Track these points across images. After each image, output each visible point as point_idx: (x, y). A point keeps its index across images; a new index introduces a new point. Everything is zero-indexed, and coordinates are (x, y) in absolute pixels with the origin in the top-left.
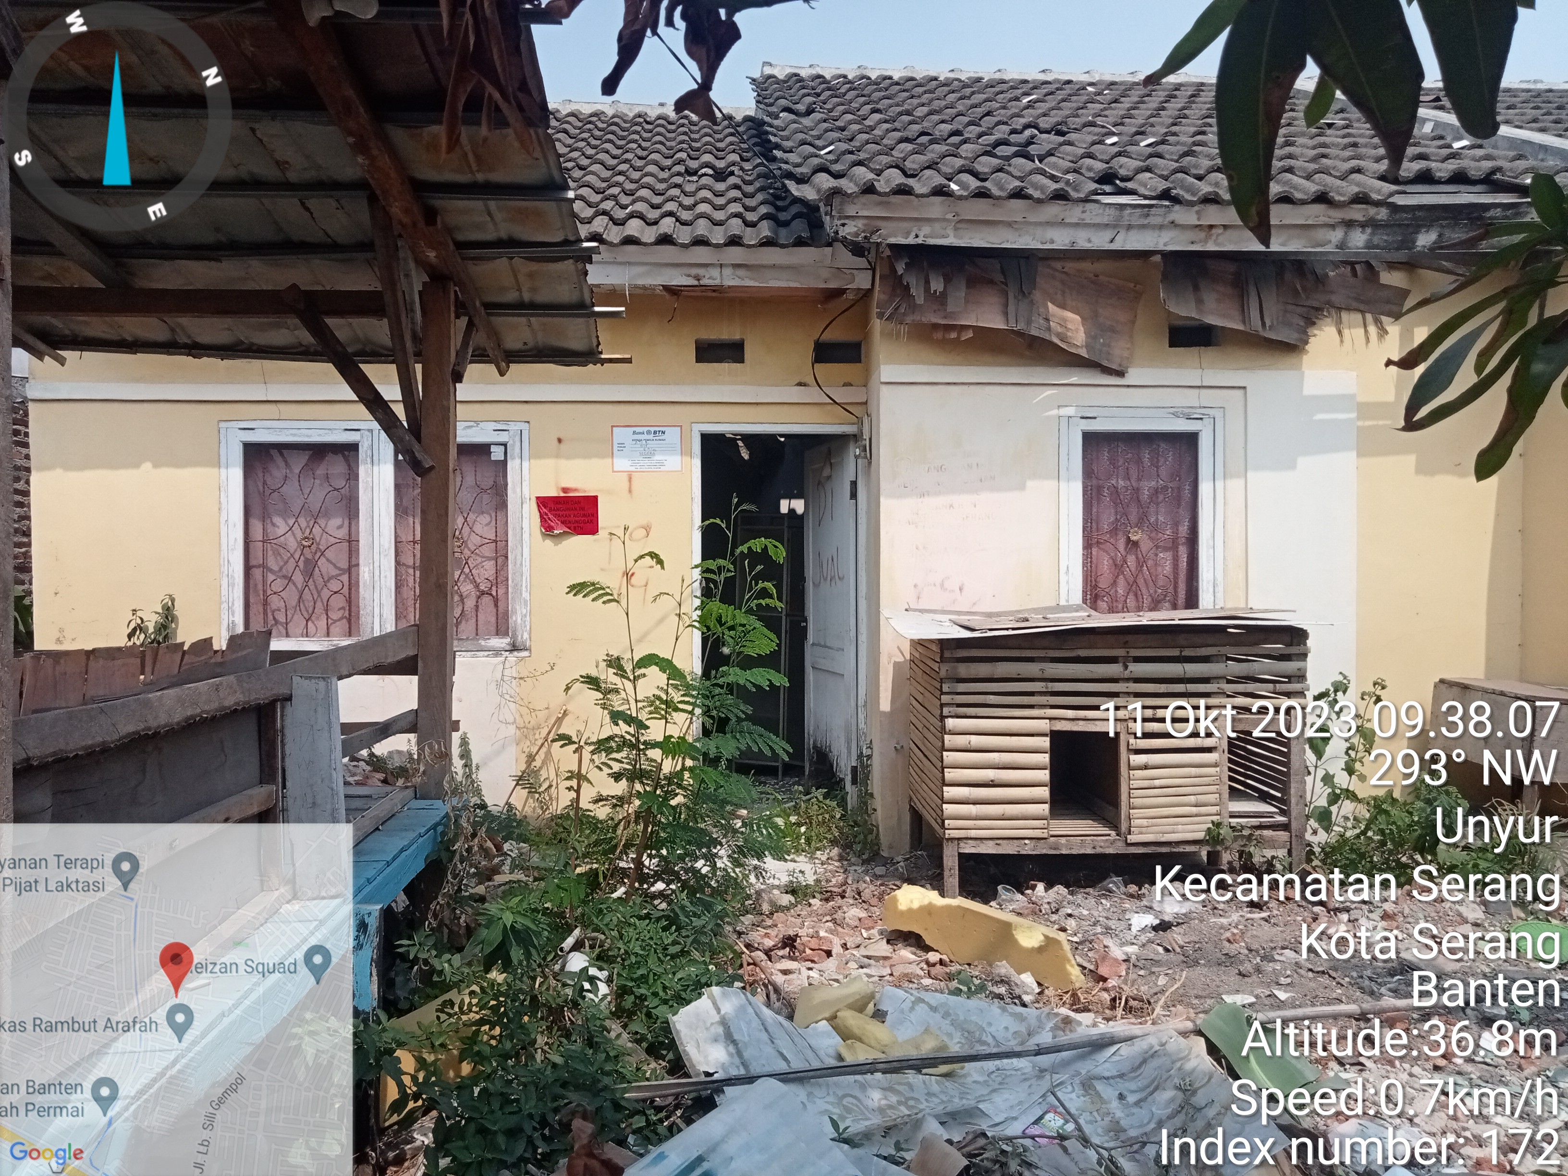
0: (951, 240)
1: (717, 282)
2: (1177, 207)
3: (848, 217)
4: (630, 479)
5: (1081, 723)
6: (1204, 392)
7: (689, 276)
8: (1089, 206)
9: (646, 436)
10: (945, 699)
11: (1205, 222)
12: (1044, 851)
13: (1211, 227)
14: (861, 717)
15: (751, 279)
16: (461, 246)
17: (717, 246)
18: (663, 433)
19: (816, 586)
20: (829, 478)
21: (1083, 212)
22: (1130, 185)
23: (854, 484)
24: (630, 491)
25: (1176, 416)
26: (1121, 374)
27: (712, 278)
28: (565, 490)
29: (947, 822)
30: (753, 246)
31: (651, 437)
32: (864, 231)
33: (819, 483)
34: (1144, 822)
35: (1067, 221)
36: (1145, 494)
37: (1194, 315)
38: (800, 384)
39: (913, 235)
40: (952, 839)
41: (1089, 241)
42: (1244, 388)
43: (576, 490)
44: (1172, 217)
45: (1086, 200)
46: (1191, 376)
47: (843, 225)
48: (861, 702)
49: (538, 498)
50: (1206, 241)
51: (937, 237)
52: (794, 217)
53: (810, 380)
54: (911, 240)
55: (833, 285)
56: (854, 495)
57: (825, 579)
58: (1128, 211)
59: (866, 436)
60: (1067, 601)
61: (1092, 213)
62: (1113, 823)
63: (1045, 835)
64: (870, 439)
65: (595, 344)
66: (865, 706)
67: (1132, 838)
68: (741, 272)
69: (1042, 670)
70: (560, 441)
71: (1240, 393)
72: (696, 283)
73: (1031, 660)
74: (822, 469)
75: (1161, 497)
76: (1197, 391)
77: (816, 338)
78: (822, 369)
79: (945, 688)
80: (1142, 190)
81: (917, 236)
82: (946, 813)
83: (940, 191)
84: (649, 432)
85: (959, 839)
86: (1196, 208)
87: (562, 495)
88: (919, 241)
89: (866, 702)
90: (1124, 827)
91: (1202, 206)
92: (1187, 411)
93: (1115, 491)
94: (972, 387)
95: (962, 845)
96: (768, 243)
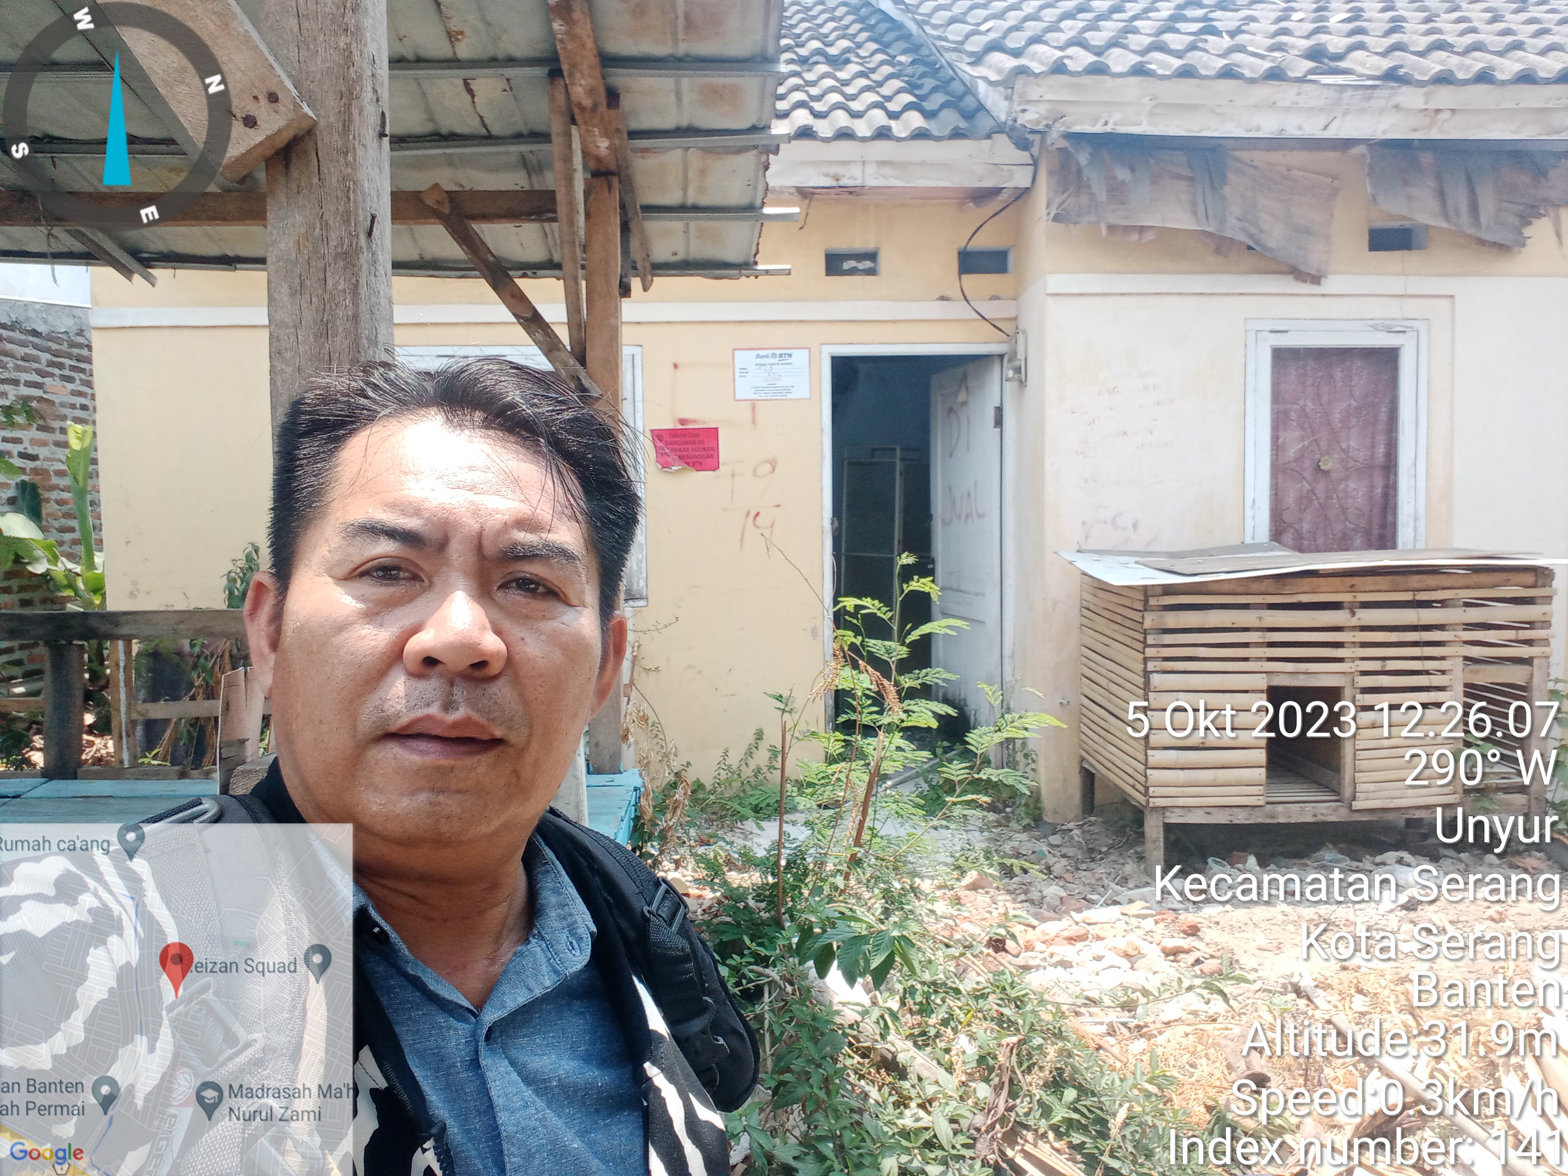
0: (1144, 128)
1: (858, 182)
2: (1404, 89)
3: (1029, 102)
4: (754, 409)
5: (1302, 677)
6: (1407, 301)
7: (827, 175)
8: (1306, 87)
9: (770, 360)
10: (1150, 652)
11: (1432, 106)
12: (1260, 820)
13: (1438, 111)
14: (1007, 668)
15: (897, 178)
16: (634, 134)
17: (864, 139)
18: (790, 355)
19: (946, 524)
20: (965, 403)
21: (1298, 94)
22: (1343, 64)
23: (999, 411)
24: (754, 422)
25: (1375, 328)
26: (1316, 279)
27: (853, 177)
28: (682, 421)
29: (1151, 790)
30: (904, 139)
31: (776, 360)
32: (1046, 118)
33: (951, 410)
34: (1372, 787)
35: (1280, 104)
36: (1337, 416)
37: (1405, 212)
38: (942, 298)
39: (1102, 121)
40: (1155, 809)
41: (1300, 128)
42: (1452, 297)
43: (694, 421)
44: (1396, 100)
45: (1302, 80)
46: (1393, 284)
47: (1024, 111)
48: (1007, 652)
49: (652, 431)
50: (1430, 127)
51: (1128, 124)
52: (943, 106)
53: (956, 293)
54: (1098, 129)
55: (988, 183)
56: (999, 422)
57: (959, 517)
58: (1348, 93)
59: (1021, 355)
60: (1253, 538)
61: (1310, 96)
62: (1334, 789)
63: (1261, 803)
64: (1026, 359)
65: (754, 252)
66: (1012, 656)
67: (1357, 805)
68: (886, 170)
69: (1260, 618)
70: (676, 366)
71: (1445, 302)
72: (834, 183)
73: (1245, 606)
74: (956, 393)
75: (1354, 421)
76: (1400, 299)
77: (962, 244)
78: (971, 281)
79: (1150, 640)
80: (1360, 69)
81: (1106, 123)
82: (1151, 780)
83: (1139, 71)
84: (774, 355)
85: (1164, 808)
86: (1426, 90)
87: (680, 427)
88: (1108, 129)
89: (1013, 652)
90: (1347, 792)
91: (1431, 86)
92: (1388, 323)
93: (1304, 414)
94: (1149, 298)
95: (1168, 814)
96: (920, 135)
